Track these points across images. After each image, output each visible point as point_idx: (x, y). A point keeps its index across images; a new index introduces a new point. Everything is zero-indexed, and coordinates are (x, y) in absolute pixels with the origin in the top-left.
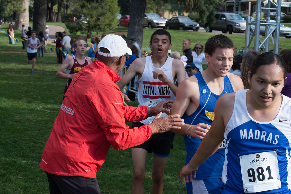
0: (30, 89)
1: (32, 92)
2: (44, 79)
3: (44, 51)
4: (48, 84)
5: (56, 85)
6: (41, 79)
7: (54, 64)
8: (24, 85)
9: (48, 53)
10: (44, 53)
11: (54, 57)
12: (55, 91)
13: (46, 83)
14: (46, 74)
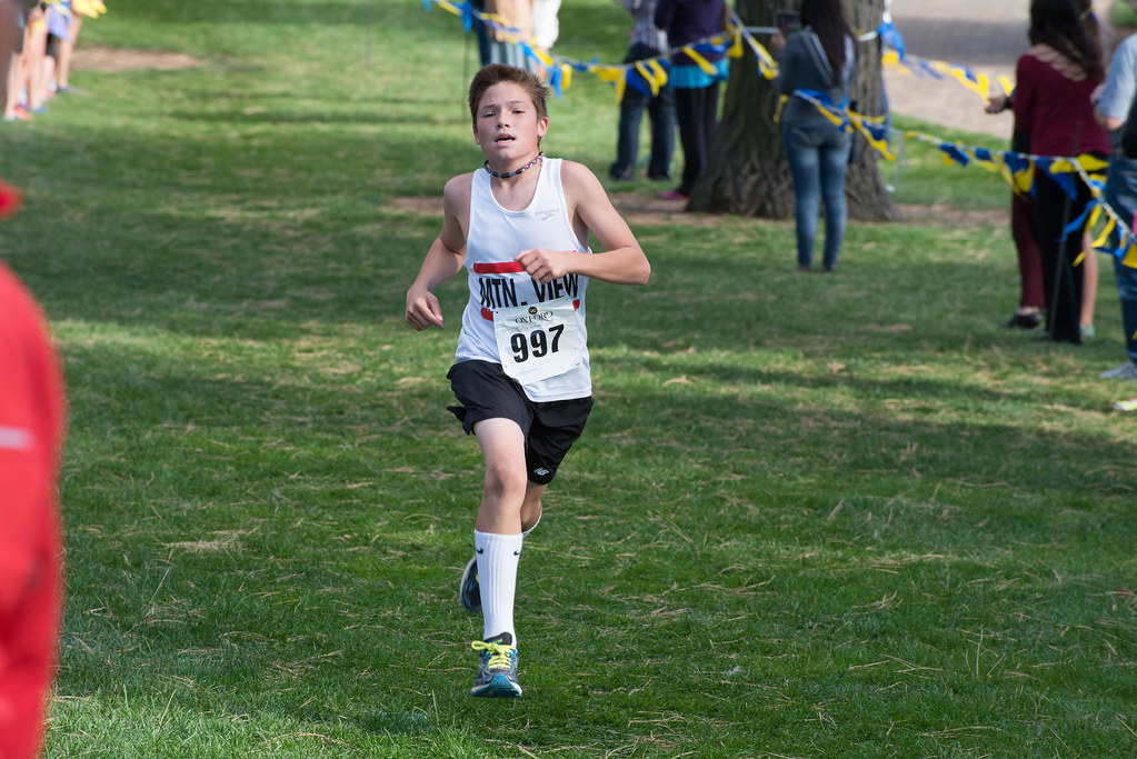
0: (708, 621)
1: (733, 649)
2: (866, 505)
3: (842, 204)
4: (914, 568)
5: (1002, 586)
6: (832, 516)
7: (981, 342)
8: (639, 576)
9: (908, 220)
10: (844, 222)
11: (983, 273)
12: (994, 643)
13: (888, 559)
14: (889, 462)
